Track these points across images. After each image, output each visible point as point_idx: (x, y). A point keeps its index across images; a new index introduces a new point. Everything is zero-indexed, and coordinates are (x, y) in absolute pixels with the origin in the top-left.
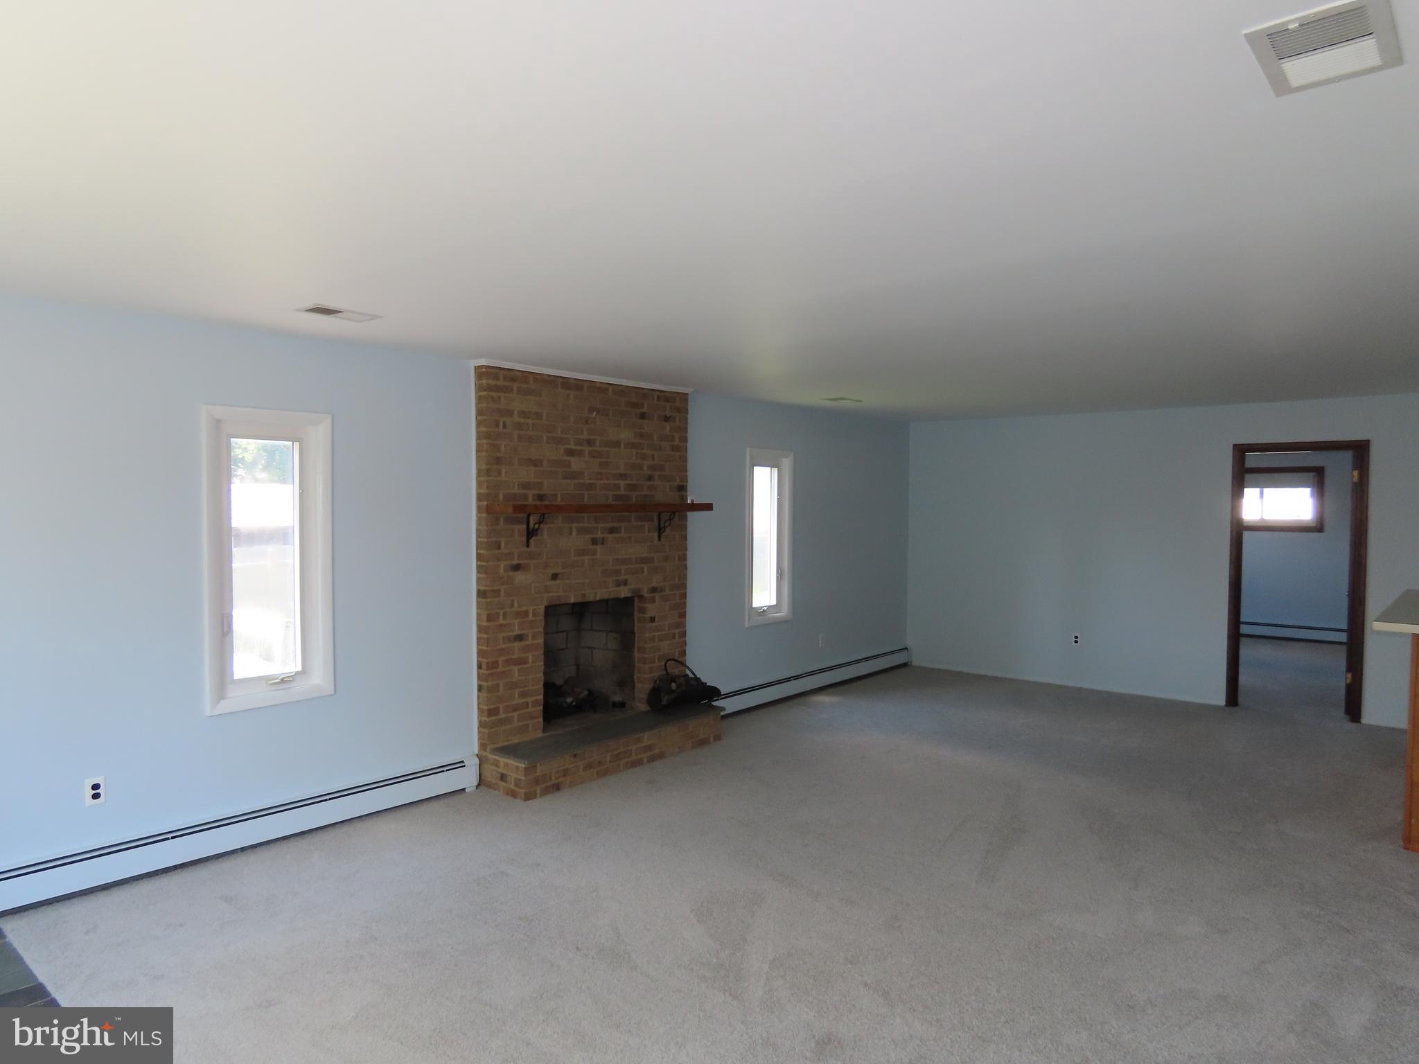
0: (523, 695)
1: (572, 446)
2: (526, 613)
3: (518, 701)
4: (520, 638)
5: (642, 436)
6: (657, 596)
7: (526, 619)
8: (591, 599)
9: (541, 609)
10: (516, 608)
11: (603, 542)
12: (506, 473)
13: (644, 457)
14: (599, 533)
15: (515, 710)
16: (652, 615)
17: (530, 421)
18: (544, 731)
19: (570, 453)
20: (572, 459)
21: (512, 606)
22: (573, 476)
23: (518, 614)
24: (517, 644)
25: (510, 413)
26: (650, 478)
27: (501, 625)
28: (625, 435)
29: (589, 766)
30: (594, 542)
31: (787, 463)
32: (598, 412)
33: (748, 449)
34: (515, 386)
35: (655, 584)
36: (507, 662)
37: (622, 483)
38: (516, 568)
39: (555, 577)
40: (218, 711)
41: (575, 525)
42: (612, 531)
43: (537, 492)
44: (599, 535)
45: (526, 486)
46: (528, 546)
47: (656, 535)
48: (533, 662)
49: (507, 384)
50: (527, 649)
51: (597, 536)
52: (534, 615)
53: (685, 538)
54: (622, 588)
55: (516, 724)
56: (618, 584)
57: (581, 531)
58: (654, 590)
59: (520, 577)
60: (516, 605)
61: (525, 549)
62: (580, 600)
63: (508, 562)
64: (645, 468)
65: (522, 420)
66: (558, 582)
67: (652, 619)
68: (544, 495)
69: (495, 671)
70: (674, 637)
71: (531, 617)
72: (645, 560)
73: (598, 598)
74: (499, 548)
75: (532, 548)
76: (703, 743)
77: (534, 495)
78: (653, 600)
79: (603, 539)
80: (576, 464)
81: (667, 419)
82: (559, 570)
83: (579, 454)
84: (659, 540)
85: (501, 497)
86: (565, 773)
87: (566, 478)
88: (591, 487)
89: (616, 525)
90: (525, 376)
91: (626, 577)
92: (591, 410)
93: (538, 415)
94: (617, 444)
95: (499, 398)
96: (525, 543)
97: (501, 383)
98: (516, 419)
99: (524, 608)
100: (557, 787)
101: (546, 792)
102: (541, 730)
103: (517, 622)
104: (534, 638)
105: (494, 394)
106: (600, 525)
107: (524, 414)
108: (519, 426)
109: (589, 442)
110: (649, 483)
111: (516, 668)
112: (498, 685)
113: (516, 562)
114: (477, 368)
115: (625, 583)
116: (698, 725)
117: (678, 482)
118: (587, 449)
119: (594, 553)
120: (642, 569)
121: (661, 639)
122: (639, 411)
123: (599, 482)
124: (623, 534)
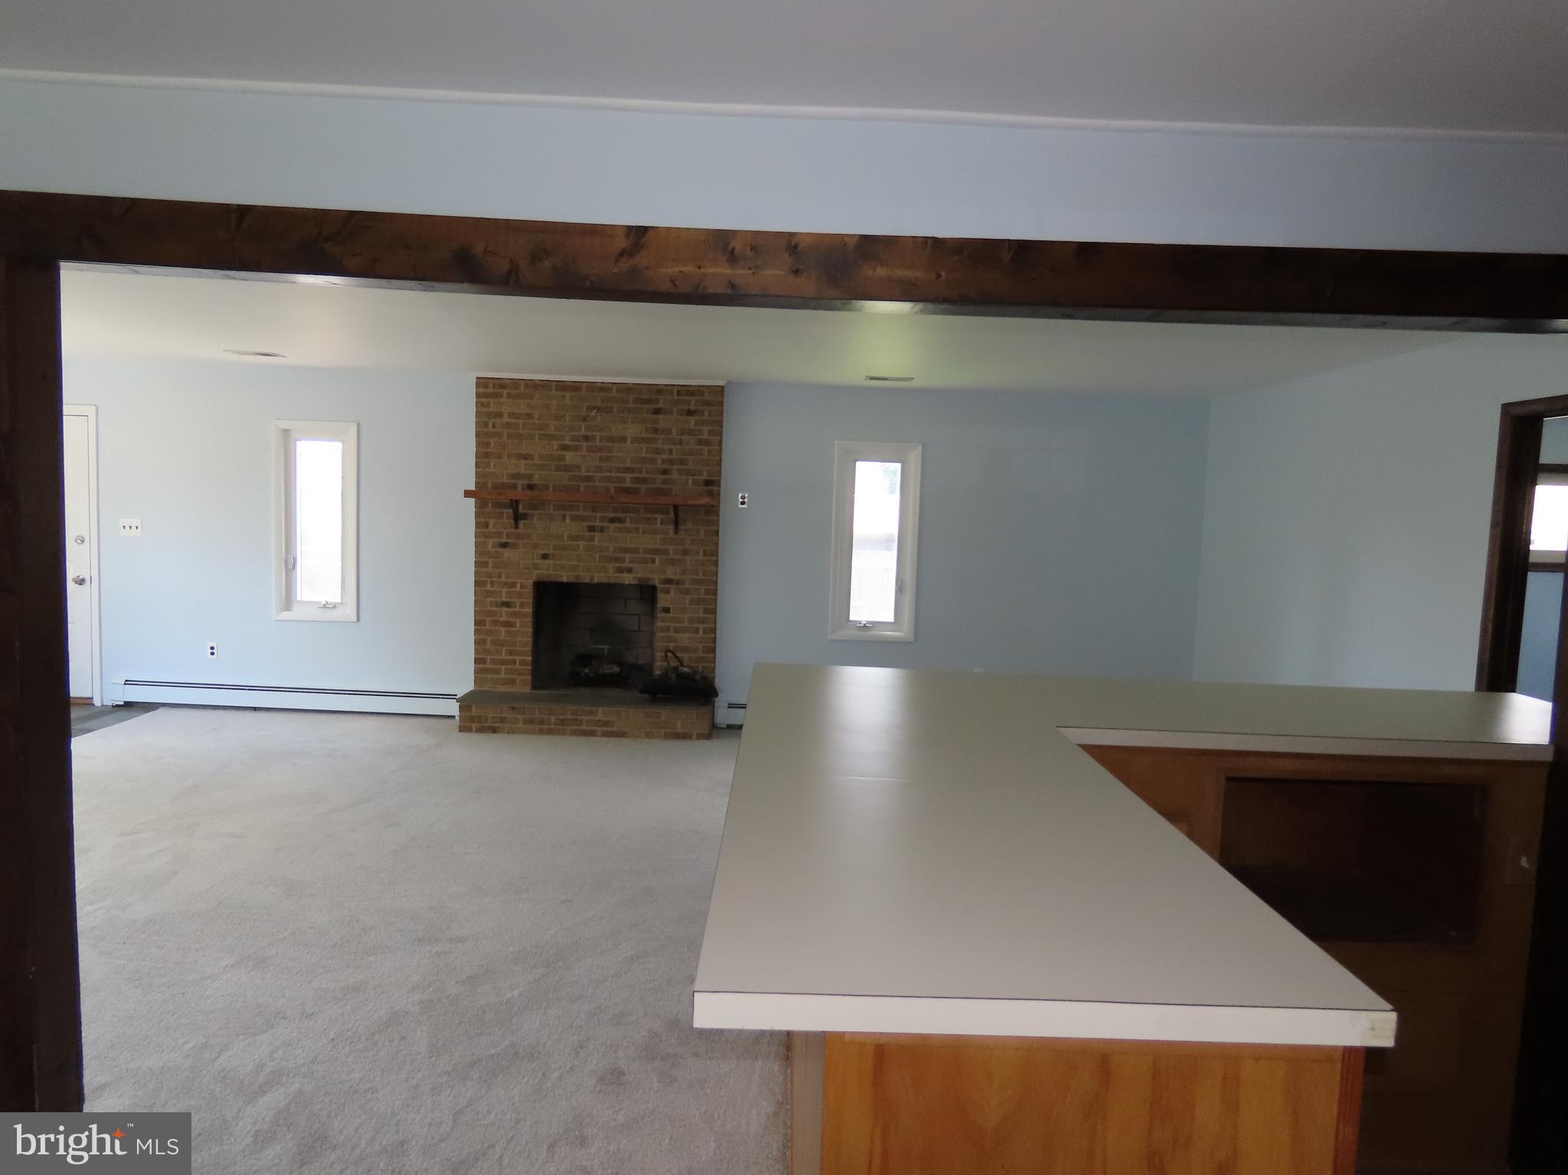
0: (511, 653)
1: (567, 442)
2: (514, 585)
3: (504, 656)
4: (507, 604)
5: (656, 431)
6: (673, 589)
7: (513, 590)
8: (587, 580)
9: (530, 582)
10: (503, 579)
11: (602, 530)
12: (495, 465)
13: (657, 451)
14: (598, 521)
15: (503, 664)
16: (667, 606)
17: (520, 421)
18: (534, 687)
19: (565, 448)
20: (566, 453)
21: (500, 577)
22: (568, 468)
23: (506, 584)
24: (504, 609)
25: (500, 415)
26: (665, 472)
27: (488, 592)
28: (632, 430)
29: (531, 722)
30: (591, 529)
31: (915, 456)
32: (600, 410)
33: (836, 442)
34: (505, 392)
35: (669, 575)
36: (495, 623)
37: (628, 476)
38: (504, 545)
39: (545, 557)
40: (278, 618)
41: (568, 513)
42: (612, 520)
43: (526, 482)
44: (598, 523)
45: (516, 476)
46: (516, 527)
47: (671, 528)
48: (520, 627)
49: (496, 390)
50: (516, 615)
51: (595, 524)
52: (522, 587)
54: (625, 575)
55: (503, 675)
56: (621, 570)
57: (574, 518)
58: (668, 581)
59: (507, 554)
60: (504, 576)
61: (513, 530)
62: (573, 580)
63: (496, 540)
64: (659, 462)
65: (512, 421)
66: (548, 561)
67: (667, 610)
68: (534, 485)
69: (483, 628)
70: (697, 631)
71: (518, 588)
72: (656, 551)
73: (595, 581)
74: (487, 527)
75: (521, 530)
76: (678, 736)
77: (523, 485)
78: (667, 592)
79: (602, 527)
80: (570, 458)
81: (690, 413)
82: (550, 551)
83: (577, 449)
84: (676, 531)
85: (490, 485)
87: (559, 470)
88: (588, 479)
89: (621, 515)
90: (515, 383)
91: (631, 565)
92: (590, 408)
93: (530, 416)
94: (623, 439)
95: (488, 403)
96: (513, 526)
97: (490, 390)
98: (506, 419)
99: (511, 580)
101: (481, 730)
102: (529, 687)
103: (504, 590)
104: (522, 605)
105: (484, 400)
106: (599, 515)
107: (512, 415)
108: (508, 425)
109: (586, 438)
110: (663, 477)
111: (503, 629)
112: (485, 640)
113: (504, 540)
114: (477, 378)
115: (630, 571)
117: (705, 476)
118: (585, 444)
119: (592, 539)
120: (653, 561)
121: (676, 631)
122: (653, 406)
123: (599, 474)
124: (628, 524)
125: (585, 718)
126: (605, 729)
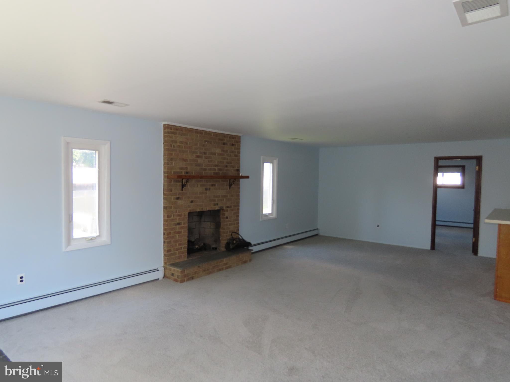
0: (180, 245)
1: (198, 154)
2: (181, 215)
3: (178, 247)
4: (179, 224)
5: (224, 151)
6: (229, 209)
7: (181, 217)
8: (205, 210)
9: (187, 213)
10: (177, 213)
12: (174, 164)
13: (224, 159)
14: (208, 186)
15: (177, 250)
16: (227, 216)
17: (183, 145)
18: (188, 258)
19: (198, 157)
20: (198, 159)
21: (176, 212)
22: (199, 165)
23: (179, 215)
24: (178, 226)
25: (176, 142)
26: (227, 166)
27: (172, 219)
28: (218, 151)
30: (206, 189)
31: (276, 162)
32: (208, 142)
33: (262, 157)
34: (178, 132)
35: (228, 205)
36: (175, 233)
37: (216, 168)
38: (178, 198)
39: (192, 202)
40: (67, 250)
41: (199, 183)
42: (212, 185)
43: (186, 171)
44: (208, 187)
45: (182, 168)
46: (182, 190)
47: (228, 187)
48: (184, 233)
49: (175, 131)
50: (182, 228)
51: (207, 187)
52: (184, 215)
53: (239, 188)
54: (216, 206)
55: (177, 255)
56: (215, 205)
57: (202, 185)
58: (228, 207)
59: (179, 202)
60: (178, 212)
61: (181, 192)
62: (201, 210)
63: (175, 196)
64: (225, 163)
65: (180, 145)
66: (193, 204)
67: (227, 218)
68: (188, 172)
69: (170, 236)
70: (235, 224)
71: (183, 217)
72: (224, 196)
73: (208, 209)
74: (171, 191)
75: (184, 191)
76: (245, 262)
77: (184, 172)
78: (227, 211)
79: (209, 188)
80: (200, 161)
81: (233, 145)
82: (192, 200)
83: (201, 157)
84: (230, 189)
85: (172, 172)
86: (195, 273)
87: (196, 166)
88: (205, 169)
89: (214, 183)
90: (181, 129)
91: (218, 202)
92: (206, 141)
93: (186, 143)
94: (215, 154)
95: (172, 136)
96: (181, 190)
97: (173, 131)
98: (178, 144)
99: (180, 213)
100: (192, 278)
101: (188, 280)
102: (186, 258)
103: (178, 218)
104: (184, 224)
105: (170, 135)
106: (208, 183)
107: (181, 142)
108: (179, 147)
109: (205, 153)
110: (226, 168)
111: (177, 235)
112: (171, 241)
113: (178, 196)
114: (164, 125)
115: (217, 204)
116: (244, 256)
117: (237, 168)
118: (204, 156)
119: (206, 194)
120: (224, 199)
121: (230, 225)
122: (223, 142)
123: (208, 167)
124: (217, 187)
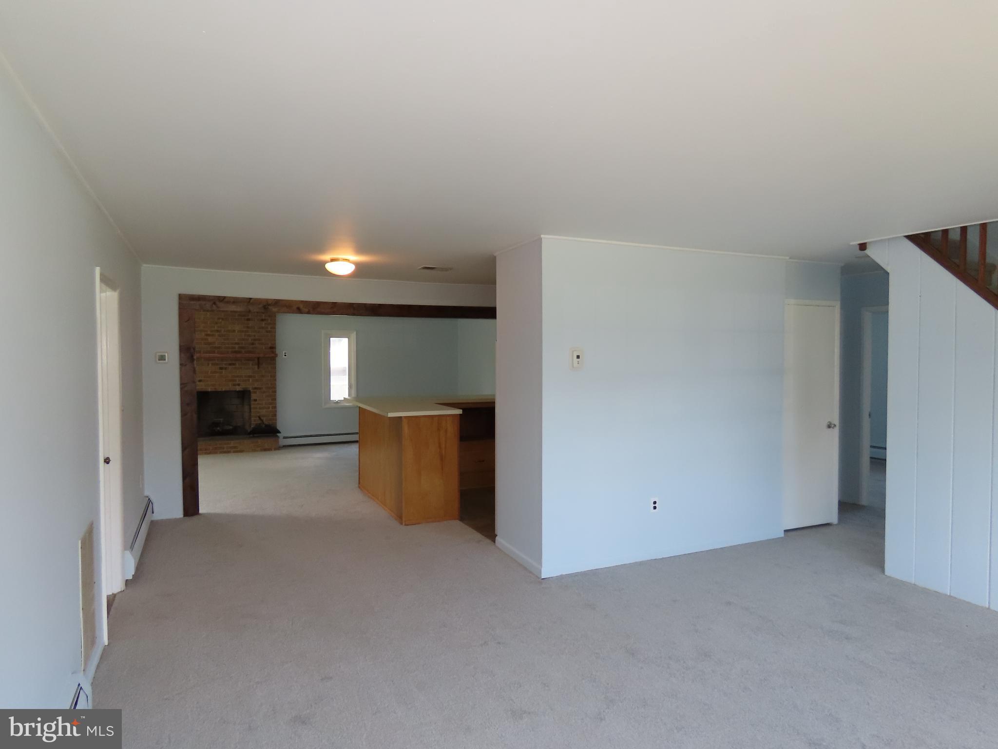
1: (209, 333)
5: (248, 327)
6: (258, 391)
8: (220, 390)
11: (226, 369)
13: (249, 336)
22: (210, 344)
26: (253, 344)
28: (237, 328)
30: (221, 368)
31: (355, 336)
32: (223, 319)
33: (323, 331)
35: (256, 385)
37: (237, 346)
41: (210, 362)
42: (230, 364)
44: (224, 366)
47: (256, 367)
51: (222, 366)
53: (275, 368)
54: (237, 387)
56: (234, 385)
57: (213, 364)
58: (256, 388)
62: (214, 390)
64: (250, 340)
66: (201, 383)
67: (255, 400)
70: (269, 408)
72: (250, 376)
73: (224, 390)
78: (255, 393)
79: (226, 367)
80: (210, 339)
81: (262, 320)
82: (203, 379)
83: (213, 335)
84: (258, 368)
87: (206, 344)
88: (219, 348)
89: (234, 362)
91: (239, 382)
92: (219, 319)
94: (234, 331)
106: (224, 362)
109: (218, 331)
110: (251, 346)
115: (239, 385)
116: (265, 442)
117: (270, 345)
118: (217, 334)
119: (221, 373)
120: (249, 380)
121: (260, 408)
122: (246, 318)
123: (224, 346)
124: (237, 365)
125: (225, 446)
126: (234, 450)
